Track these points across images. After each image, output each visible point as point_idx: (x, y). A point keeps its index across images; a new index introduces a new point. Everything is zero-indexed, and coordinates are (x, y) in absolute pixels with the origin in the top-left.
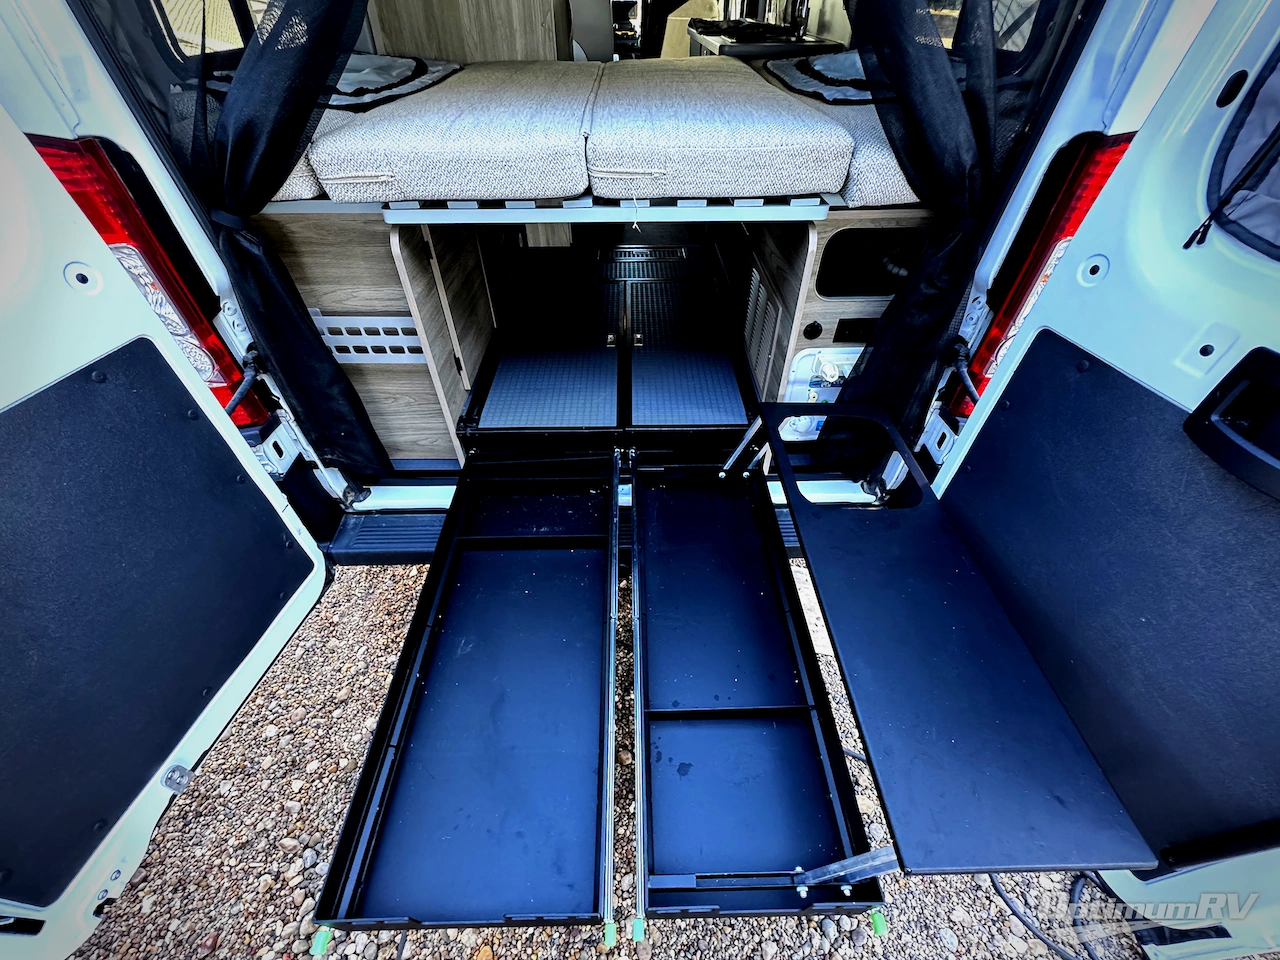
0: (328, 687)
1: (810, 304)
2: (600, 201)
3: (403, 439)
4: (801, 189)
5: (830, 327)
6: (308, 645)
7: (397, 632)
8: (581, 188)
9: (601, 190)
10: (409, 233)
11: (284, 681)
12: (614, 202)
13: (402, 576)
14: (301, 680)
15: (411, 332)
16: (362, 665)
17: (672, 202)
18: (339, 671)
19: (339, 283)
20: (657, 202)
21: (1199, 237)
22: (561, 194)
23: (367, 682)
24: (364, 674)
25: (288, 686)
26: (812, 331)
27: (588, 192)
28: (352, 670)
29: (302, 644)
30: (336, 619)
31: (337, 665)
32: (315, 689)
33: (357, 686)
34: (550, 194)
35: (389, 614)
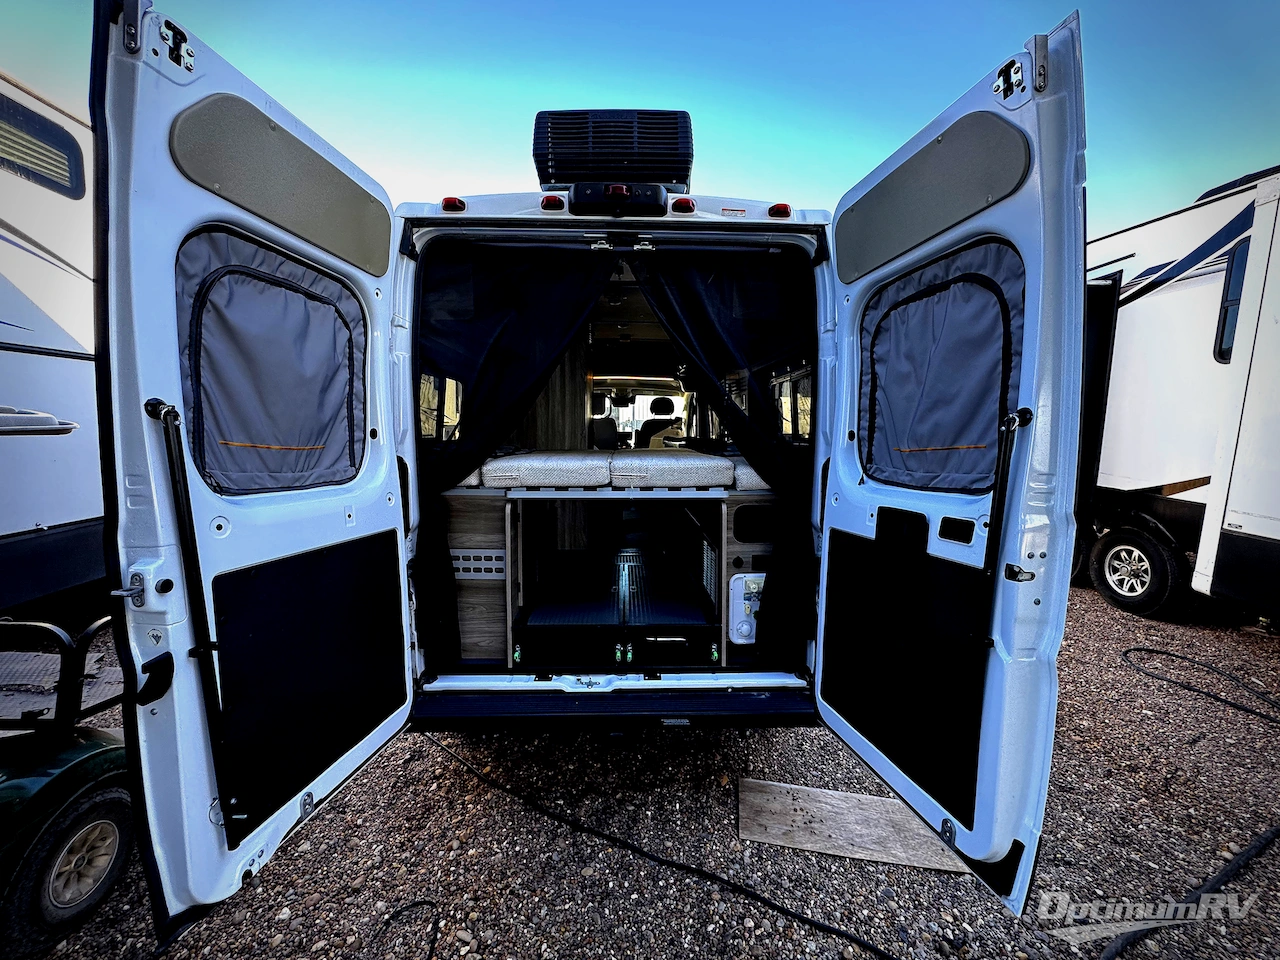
0: (345, 877)
1: (730, 548)
2: (616, 489)
3: (468, 641)
4: (714, 483)
5: (747, 558)
6: (331, 843)
7: (414, 833)
8: (607, 482)
9: (616, 483)
10: (514, 502)
11: (304, 874)
12: (622, 489)
13: (423, 791)
14: (320, 871)
15: (499, 559)
16: (378, 859)
17: (650, 489)
18: (357, 863)
19: (466, 532)
20: (643, 489)
22: (597, 484)
23: (381, 874)
24: (378, 868)
25: (307, 877)
26: (738, 565)
27: (610, 484)
28: (369, 863)
29: (327, 841)
30: (359, 822)
31: (355, 859)
32: (331, 879)
33: (371, 876)
34: (592, 483)
35: (408, 820)
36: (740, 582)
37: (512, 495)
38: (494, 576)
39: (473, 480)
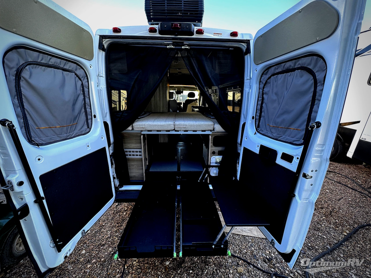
0: (100, 241)
1: (212, 148)
2: (176, 131)
3: (132, 175)
4: (207, 129)
5: (217, 152)
6: (96, 231)
7: (119, 227)
8: (173, 129)
9: (176, 129)
10: (144, 135)
11: (89, 240)
12: (178, 131)
13: (122, 215)
14: (93, 239)
15: (140, 152)
16: (109, 235)
17: (187, 131)
18: (103, 237)
19: (129, 143)
20: (185, 131)
21: (255, 133)
22: (170, 130)
23: (110, 240)
24: (109, 238)
25: (90, 241)
26: (214, 153)
27: (174, 130)
28: (107, 237)
30: (104, 224)
32: (96, 242)
33: (108, 241)
34: (168, 130)
35: (118, 223)
36: (214, 158)
37: (143, 133)
38: (138, 157)
39: (130, 128)
